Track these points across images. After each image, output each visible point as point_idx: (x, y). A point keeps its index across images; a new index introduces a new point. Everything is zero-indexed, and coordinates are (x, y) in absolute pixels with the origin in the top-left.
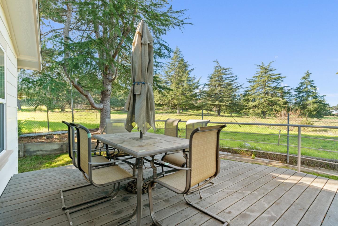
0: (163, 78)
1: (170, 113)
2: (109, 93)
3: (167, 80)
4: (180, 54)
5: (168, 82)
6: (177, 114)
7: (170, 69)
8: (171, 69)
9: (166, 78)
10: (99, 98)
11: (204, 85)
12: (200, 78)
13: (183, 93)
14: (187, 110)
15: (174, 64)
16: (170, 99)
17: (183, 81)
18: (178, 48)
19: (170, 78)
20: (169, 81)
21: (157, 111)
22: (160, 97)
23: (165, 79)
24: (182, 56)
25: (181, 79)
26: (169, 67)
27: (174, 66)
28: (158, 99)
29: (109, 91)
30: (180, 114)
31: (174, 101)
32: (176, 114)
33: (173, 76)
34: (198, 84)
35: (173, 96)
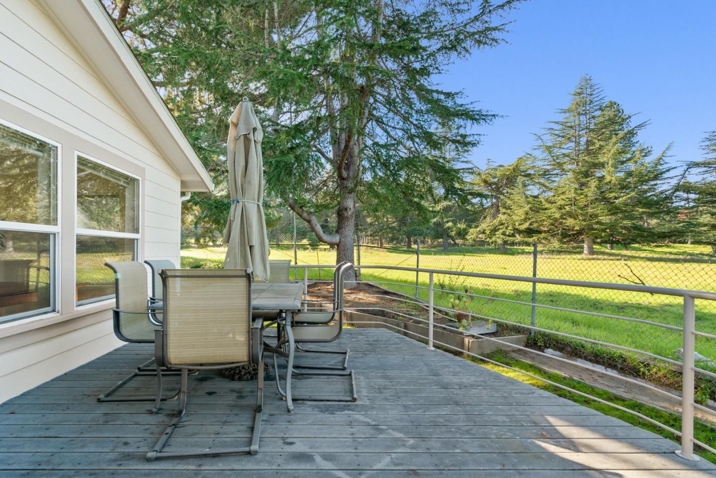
0: (539, 163)
1: (559, 252)
2: (349, 213)
3: (549, 167)
4: (594, 93)
5: (555, 172)
6: (583, 256)
7: (560, 139)
8: (563, 137)
9: (546, 163)
10: (394, 222)
11: (685, 167)
12: (668, 149)
13: (602, 198)
14: (626, 244)
15: (573, 124)
16: (557, 215)
17: (602, 165)
18: (588, 77)
19: (558, 161)
20: (555, 169)
21: (525, 248)
22: (527, 214)
23: (545, 167)
24: (600, 98)
25: (596, 161)
26: (556, 132)
27: (571, 127)
28: (523, 217)
29: (348, 209)
30: (591, 257)
31: (570, 222)
32: (579, 256)
33: (568, 156)
34: (660, 167)
35: (567, 208)
